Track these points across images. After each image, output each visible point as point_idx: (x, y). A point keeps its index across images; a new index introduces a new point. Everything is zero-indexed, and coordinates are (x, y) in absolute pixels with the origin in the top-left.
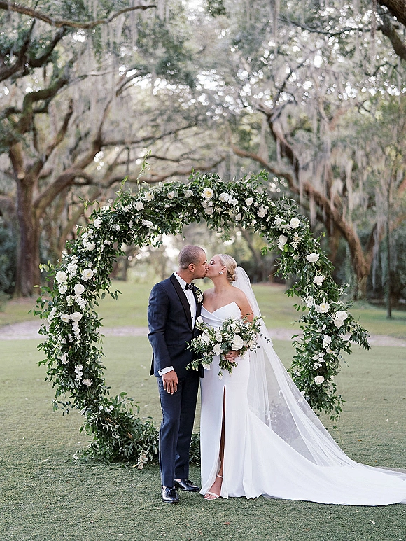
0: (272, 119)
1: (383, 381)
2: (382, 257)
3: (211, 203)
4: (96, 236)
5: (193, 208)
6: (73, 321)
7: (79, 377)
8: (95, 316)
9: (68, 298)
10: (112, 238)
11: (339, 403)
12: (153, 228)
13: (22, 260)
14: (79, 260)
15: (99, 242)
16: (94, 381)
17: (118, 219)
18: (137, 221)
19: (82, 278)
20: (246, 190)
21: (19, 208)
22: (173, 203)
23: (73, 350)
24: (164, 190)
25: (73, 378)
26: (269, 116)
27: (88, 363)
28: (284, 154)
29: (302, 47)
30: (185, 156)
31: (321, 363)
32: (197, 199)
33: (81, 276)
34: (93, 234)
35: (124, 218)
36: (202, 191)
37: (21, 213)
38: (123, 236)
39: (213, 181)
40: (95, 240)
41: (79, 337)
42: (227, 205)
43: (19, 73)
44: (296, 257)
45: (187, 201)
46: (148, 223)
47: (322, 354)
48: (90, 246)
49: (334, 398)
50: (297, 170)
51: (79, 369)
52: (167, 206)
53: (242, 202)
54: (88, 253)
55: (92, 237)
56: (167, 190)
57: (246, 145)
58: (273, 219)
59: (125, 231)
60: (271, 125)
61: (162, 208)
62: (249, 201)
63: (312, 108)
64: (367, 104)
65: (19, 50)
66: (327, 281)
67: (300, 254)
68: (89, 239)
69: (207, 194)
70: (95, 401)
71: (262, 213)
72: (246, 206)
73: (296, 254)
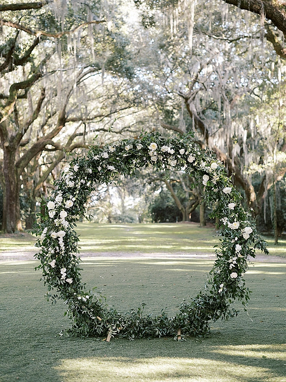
0: (189, 101)
1: (275, 285)
2: (270, 200)
3: (155, 153)
4: (75, 177)
5: (143, 156)
6: (59, 237)
7: (63, 277)
8: (74, 234)
9: (55, 221)
10: (86, 178)
11: (247, 293)
12: (115, 171)
13: (7, 206)
14: (63, 194)
15: (77, 181)
16: (74, 280)
17: (90, 164)
18: (104, 166)
19: (66, 207)
20: (179, 143)
21: (5, 168)
22: (129, 153)
23: (59, 258)
24: (122, 144)
25: (60, 278)
26: (186, 99)
27: (70, 267)
28: (197, 126)
29: (209, 50)
30: (125, 129)
31: (235, 264)
32: (145, 150)
33: (64, 205)
34: (73, 176)
35: (94, 164)
36: (149, 145)
37: (6, 172)
38: (94, 177)
39: (157, 137)
40: (75, 180)
41: (63, 248)
42: (167, 154)
43: (7, 69)
44: (216, 190)
45: (138, 151)
46: (111, 168)
47: (235, 258)
48: (71, 184)
49: (244, 289)
50: (207, 138)
51: (63, 271)
52: (125, 155)
53: (177, 151)
54: (69, 189)
55: (72, 178)
56: (124, 144)
57: (170, 120)
58: (199, 164)
59: (95, 173)
60: (188, 106)
61: (121, 157)
62: (182, 151)
63: (217, 93)
64: (256, 91)
65: (7, 52)
66: (237, 207)
67: (218, 188)
68: (70, 179)
69: (153, 147)
70: (75, 294)
71: (191, 159)
72: (180, 155)
73: (215, 188)
